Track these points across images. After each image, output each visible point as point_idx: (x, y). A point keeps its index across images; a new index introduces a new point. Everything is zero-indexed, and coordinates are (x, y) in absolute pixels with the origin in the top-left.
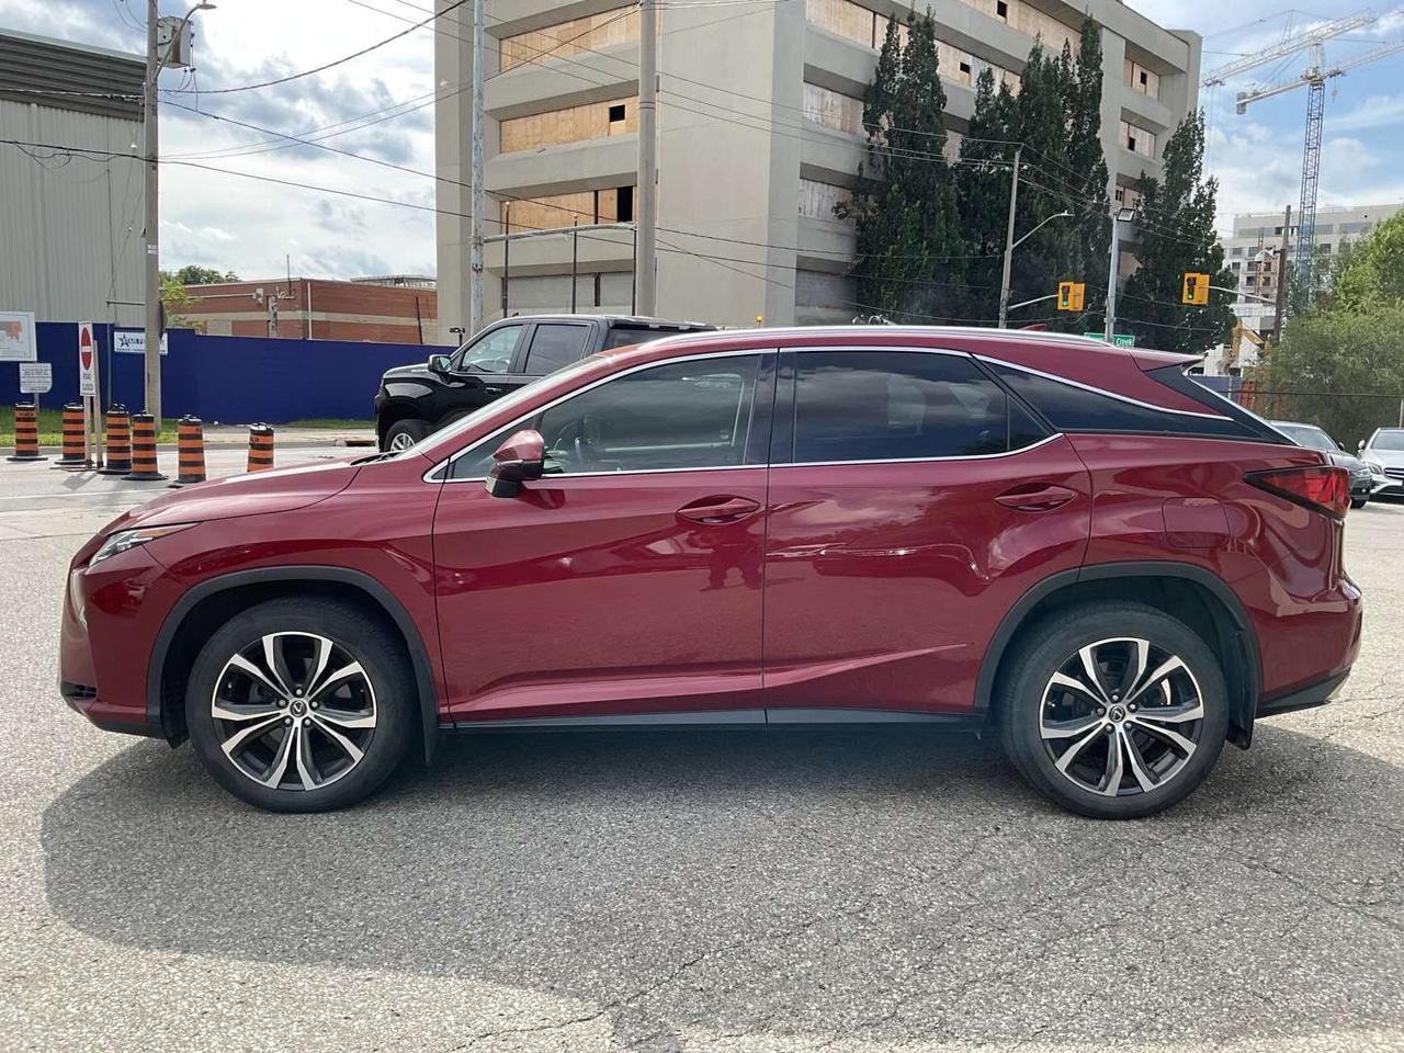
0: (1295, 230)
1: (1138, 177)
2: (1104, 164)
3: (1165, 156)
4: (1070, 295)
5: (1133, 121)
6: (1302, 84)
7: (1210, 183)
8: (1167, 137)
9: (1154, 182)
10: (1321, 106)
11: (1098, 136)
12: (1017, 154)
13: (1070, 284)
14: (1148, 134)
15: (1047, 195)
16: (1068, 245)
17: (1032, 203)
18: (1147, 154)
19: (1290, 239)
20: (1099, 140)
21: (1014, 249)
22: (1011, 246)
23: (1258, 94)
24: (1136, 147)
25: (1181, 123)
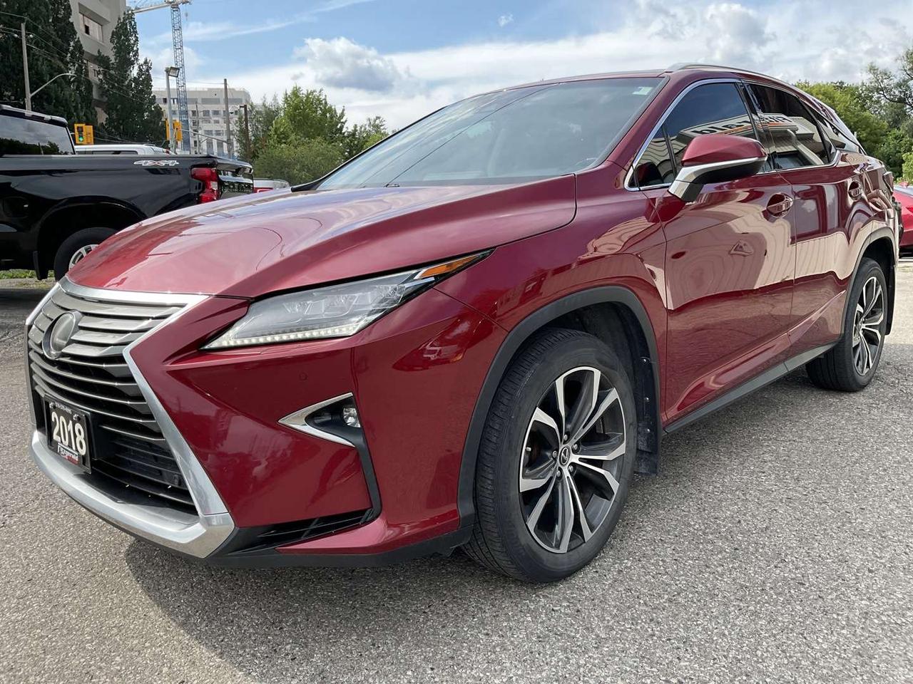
0: (175, 100)
1: (96, 54)
2: (79, 41)
3: (112, 41)
4: (84, 133)
5: (86, 14)
6: (165, 6)
7: (146, 62)
8: (111, 27)
9: (108, 58)
10: (180, 22)
11: (71, 20)
12: (23, 26)
13: (83, 125)
14: (96, 24)
15: (47, 59)
16: (70, 97)
17: (37, 64)
18: (98, 38)
19: (173, 105)
20: (72, 23)
21: (32, 97)
22: (29, 95)
23: (139, 9)
24: (91, 32)
25: (119, 19)
